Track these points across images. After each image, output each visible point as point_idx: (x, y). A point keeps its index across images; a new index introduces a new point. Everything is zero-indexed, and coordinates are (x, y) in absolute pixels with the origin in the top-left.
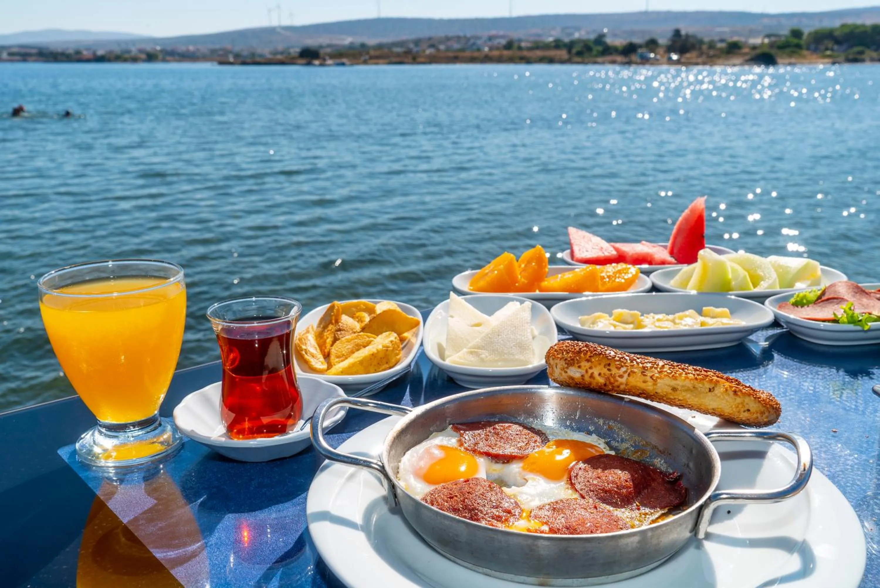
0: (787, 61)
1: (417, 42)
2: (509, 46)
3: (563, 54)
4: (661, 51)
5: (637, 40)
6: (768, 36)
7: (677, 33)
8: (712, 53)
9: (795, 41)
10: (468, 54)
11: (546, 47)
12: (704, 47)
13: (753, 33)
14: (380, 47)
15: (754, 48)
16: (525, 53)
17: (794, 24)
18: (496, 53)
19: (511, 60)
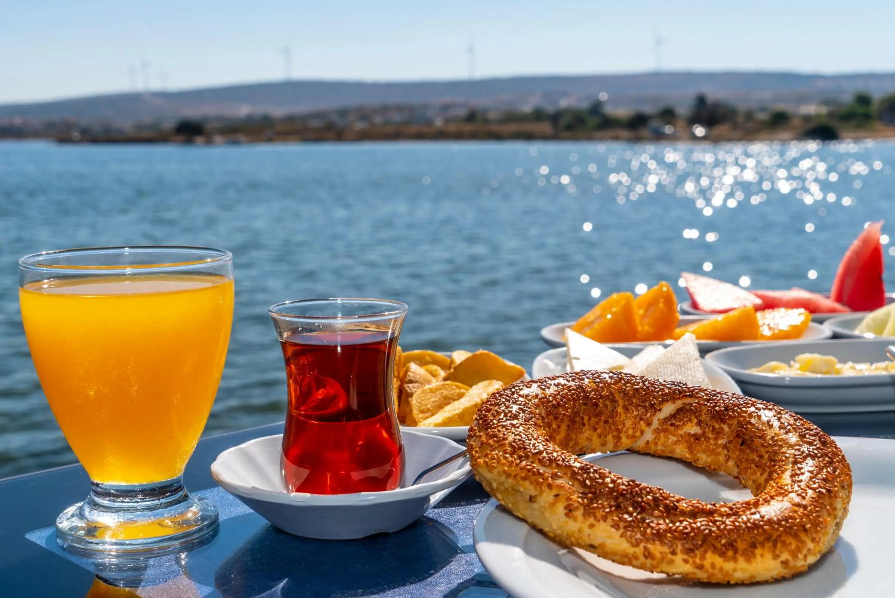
0: (853, 135)
1: (343, 113)
2: (471, 117)
3: (546, 127)
4: (681, 123)
5: (648, 109)
6: (826, 103)
7: (701, 100)
8: (750, 125)
9: (861, 110)
10: (414, 129)
11: (522, 118)
12: (740, 119)
13: (803, 99)
14: (290, 119)
15: (807, 118)
16: (495, 128)
17: (860, 87)
18: (453, 128)
19: (474, 136)
